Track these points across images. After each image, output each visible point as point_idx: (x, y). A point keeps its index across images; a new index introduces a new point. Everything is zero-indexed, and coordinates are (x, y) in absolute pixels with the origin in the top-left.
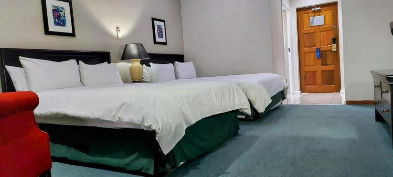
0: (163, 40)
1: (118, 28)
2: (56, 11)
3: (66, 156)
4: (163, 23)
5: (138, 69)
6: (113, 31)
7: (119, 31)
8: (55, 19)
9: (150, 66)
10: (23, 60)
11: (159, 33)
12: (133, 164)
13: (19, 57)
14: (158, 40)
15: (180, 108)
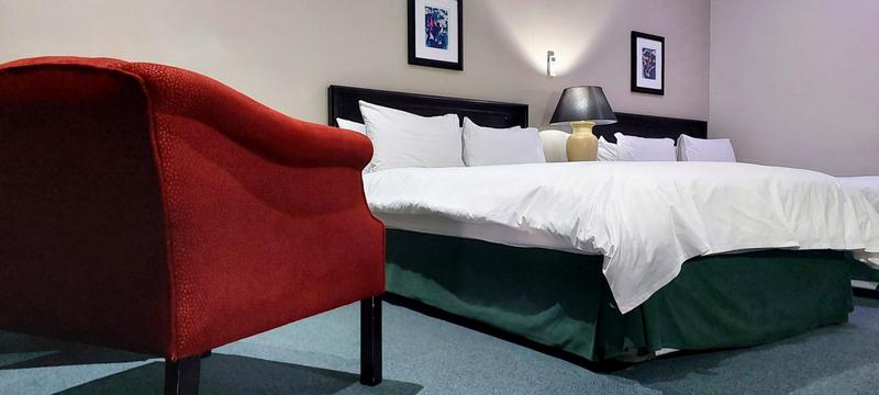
0: (655, 84)
1: (551, 53)
2: (433, 17)
3: (420, 296)
4: (660, 43)
5: (585, 145)
6: (540, 62)
7: (553, 59)
8: (428, 33)
9: (615, 141)
10: (366, 108)
11: (645, 67)
12: (549, 329)
13: (361, 102)
14: (642, 82)
15: (672, 207)
